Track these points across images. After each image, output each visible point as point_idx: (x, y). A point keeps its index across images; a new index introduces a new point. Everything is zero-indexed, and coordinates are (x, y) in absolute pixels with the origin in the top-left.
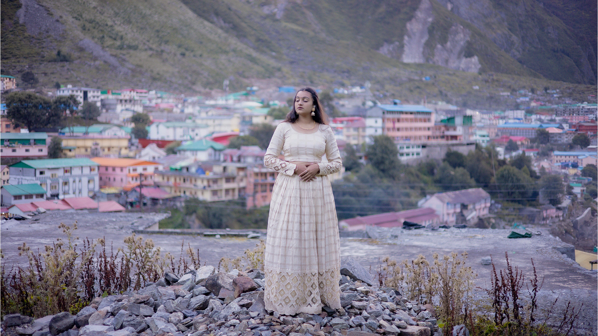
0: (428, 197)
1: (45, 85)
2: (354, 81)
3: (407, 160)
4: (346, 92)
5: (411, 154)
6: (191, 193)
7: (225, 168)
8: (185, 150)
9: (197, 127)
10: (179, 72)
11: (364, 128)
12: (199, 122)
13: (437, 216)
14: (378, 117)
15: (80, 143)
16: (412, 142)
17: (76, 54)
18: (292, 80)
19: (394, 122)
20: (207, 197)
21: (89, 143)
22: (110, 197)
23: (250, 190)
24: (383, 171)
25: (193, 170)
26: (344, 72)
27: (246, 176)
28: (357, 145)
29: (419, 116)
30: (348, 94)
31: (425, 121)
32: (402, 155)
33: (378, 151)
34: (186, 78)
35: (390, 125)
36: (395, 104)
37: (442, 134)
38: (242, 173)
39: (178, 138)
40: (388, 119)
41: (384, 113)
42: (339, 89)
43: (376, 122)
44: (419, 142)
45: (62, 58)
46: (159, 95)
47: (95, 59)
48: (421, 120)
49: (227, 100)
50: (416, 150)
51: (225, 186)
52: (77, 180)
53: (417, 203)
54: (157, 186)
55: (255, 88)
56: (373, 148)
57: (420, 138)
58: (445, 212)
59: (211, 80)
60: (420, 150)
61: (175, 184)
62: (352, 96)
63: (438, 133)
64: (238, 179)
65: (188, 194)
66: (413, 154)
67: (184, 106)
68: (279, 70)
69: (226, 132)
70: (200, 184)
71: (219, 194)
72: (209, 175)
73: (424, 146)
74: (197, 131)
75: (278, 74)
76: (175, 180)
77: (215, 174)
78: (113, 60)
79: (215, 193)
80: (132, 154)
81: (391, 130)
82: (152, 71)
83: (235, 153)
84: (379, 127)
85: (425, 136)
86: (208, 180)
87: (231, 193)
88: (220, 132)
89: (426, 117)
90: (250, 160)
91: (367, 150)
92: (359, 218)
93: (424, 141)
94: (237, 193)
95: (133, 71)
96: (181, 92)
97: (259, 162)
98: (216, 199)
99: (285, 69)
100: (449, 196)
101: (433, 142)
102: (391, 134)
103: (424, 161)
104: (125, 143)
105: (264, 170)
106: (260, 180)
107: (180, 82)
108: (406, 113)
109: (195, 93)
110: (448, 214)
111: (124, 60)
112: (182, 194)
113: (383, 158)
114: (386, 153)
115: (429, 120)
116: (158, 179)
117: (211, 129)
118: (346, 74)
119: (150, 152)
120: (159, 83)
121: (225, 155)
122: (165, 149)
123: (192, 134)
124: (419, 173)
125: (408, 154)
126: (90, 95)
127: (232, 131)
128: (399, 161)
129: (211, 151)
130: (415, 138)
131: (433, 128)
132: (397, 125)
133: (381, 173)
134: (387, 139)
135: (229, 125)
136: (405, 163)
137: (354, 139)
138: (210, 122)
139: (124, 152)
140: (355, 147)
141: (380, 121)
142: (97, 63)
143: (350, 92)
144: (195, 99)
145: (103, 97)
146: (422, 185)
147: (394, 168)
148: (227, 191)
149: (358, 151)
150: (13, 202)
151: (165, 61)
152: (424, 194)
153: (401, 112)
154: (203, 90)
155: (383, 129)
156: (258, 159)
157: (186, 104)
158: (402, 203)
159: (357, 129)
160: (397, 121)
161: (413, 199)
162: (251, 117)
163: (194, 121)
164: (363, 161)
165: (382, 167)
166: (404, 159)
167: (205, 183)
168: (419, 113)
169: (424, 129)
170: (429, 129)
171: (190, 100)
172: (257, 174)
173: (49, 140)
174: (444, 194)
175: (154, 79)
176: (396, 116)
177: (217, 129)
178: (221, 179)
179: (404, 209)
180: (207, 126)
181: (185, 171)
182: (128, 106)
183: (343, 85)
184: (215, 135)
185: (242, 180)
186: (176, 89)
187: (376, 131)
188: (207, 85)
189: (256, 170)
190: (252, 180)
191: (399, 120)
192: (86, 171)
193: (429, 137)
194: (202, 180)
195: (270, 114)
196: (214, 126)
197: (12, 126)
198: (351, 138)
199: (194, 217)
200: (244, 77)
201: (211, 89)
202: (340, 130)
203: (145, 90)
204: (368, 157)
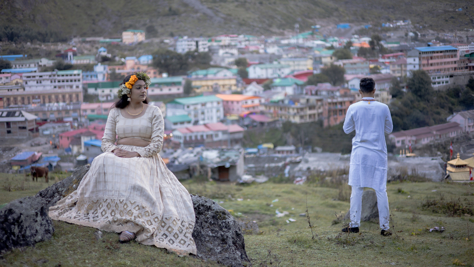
0: (455, 114)
1: (162, 34)
2: (399, 16)
3: (438, 87)
4: (391, 26)
5: (441, 83)
6: (286, 118)
7: (308, 100)
8: (276, 86)
9: (283, 67)
10: (259, 18)
11: (406, 65)
12: (283, 63)
13: (461, 128)
14: (416, 56)
15: (204, 83)
16: (442, 73)
17: (182, 9)
18: (347, 18)
19: (428, 60)
20: (297, 120)
21: (210, 83)
22: (233, 122)
23: (326, 115)
24: (420, 96)
25: (286, 102)
26: (389, 8)
27: (322, 105)
28: (400, 77)
29: (447, 54)
30: (393, 27)
31: (452, 57)
32: (435, 83)
33: (416, 81)
34: (264, 22)
35: (425, 62)
36: (429, 45)
37: (466, 66)
38: (319, 103)
39: (270, 76)
40: (424, 58)
41: (420, 53)
42: (386, 23)
43: (414, 60)
44: (447, 73)
45: (173, 13)
46: (247, 38)
47: (196, 12)
48: (449, 57)
49: (297, 39)
50: (445, 79)
51: (309, 112)
52: (210, 110)
53: (446, 119)
54: (262, 113)
55: (318, 26)
56: (413, 80)
57: (448, 69)
58: (467, 125)
59: (284, 22)
60: (448, 79)
61: (275, 112)
62: (396, 29)
63: (463, 65)
64: (317, 107)
65: (283, 118)
66: (443, 83)
67: (265, 46)
68: (337, 10)
69: (303, 70)
70: (291, 111)
71: (305, 117)
72: (298, 105)
73: (451, 76)
74: (282, 70)
75: (335, 14)
76: (275, 109)
77: (301, 104)
78: (209, 12)
79: (302, 117)
80: (239, 90)
81: (426, 65)
82: (239, 18)
83: (314, 88)
84: (416, 64)
85: (452, 68)
86: (297, 109)
87: (313, 116)
88: (298, 70)
89: (453, 53)
90: (324, 93)
91: (408, 81)
92: (403, 132)
93: (452, 72)
94: (316, 116)
95: (225, 19)
96: (262, 34)
97: (331, 94)
98: (303, 121)
99: (341, 9)
100: (470, 113)
101: (459, 72)
102: (425, 69)
103: (452, 87)
104: (233, 82)
105: (335, 101)
106: (332, 107)
107: (260, 25)
108: (437, 52)
109: (272, 33)
110: (469, 126)
111: (217, 11)
112: (279, 118)
113: (420, 87)
114: (422, 84)
115: (455, 56)
116: (262, 108)
117: (292, 68)
118: (391, 10)
119: (253, 88)
120: (244, 28)
121: (307, 90)
122: (262, 85)
123: (279, 72)
124: (447, 96)
125: (439, 83)
126: (200, 43)
127: (308, 69)
128: (432, 88)
129: (295, 86)
130: (445, 70)
131: (458, 61)
132: (431, 61)
133: (419, 98)
134: (423, 73)
135: (305, 65)
136: (437, 89)
137: (398, 73)
138: (291, 63)
139: (234, 88)
140: (399, 79)
141: (417, 60)
142: (199, 15)
143: (395, 25)
144: (273, 39)
145: (209, 44)
146: (450, 105)
147: (428, 94)
148: (310, 116)
149: (401, 82)
150: (174, 127)
151: (247, 9)
152: (451, 112)
153: (434, 52)
154: (277, 31)
155: (420, 65)
156: (330, 93)
157: (267, 44)
158: (434, 119)
159: (400, 65)
160: (430, 58)
161: (442, 116)
162: (320, 58)
163: (279, 63)
164: (405, 90)
165: (419, 94)
166: (436, 86)
167: (295, 111)
168: (447, 51)
169: (452, 62)
170: (455, 62)
171: (270, 40)
172: (330, 104)
173: (183, 82)
174: (466, 112)
175: (241, 25)
176: (430, 55)
177: (297, 68)
178: (306, 108)
179: (436, 123)
180: (289, 66)
181: (281, 103)
182: (227, 50)
183: (389, 20)
184: (296, 73)
185: (319, 108)
186: (258, 31)
187: (415, 67)
188: (281, 26)
189: (329, 100)
190: (327, 107)
191: (431, 58)
192: (215, 104)
193: (455, 69)
194: (293, 109)
195: (334, 55)
196: (294, 66)
197: (158, 73)
198: (396, 72)
199: (289, 134)
200: (310, 18)
201: (284, 29)
202: (387, 64)
203: (235, 35)
204: (408, 87)
